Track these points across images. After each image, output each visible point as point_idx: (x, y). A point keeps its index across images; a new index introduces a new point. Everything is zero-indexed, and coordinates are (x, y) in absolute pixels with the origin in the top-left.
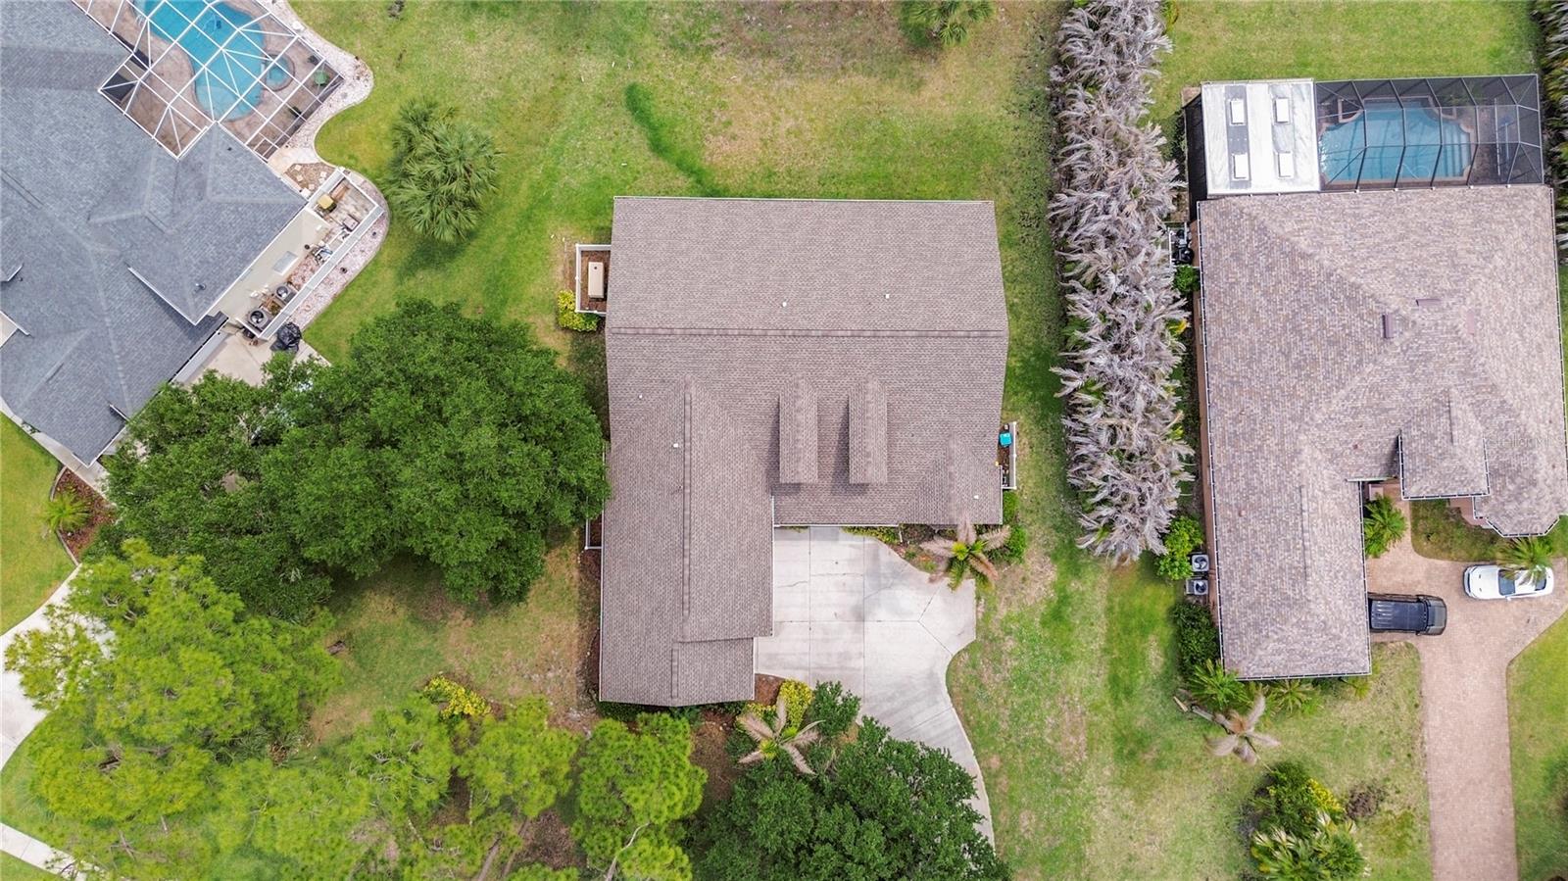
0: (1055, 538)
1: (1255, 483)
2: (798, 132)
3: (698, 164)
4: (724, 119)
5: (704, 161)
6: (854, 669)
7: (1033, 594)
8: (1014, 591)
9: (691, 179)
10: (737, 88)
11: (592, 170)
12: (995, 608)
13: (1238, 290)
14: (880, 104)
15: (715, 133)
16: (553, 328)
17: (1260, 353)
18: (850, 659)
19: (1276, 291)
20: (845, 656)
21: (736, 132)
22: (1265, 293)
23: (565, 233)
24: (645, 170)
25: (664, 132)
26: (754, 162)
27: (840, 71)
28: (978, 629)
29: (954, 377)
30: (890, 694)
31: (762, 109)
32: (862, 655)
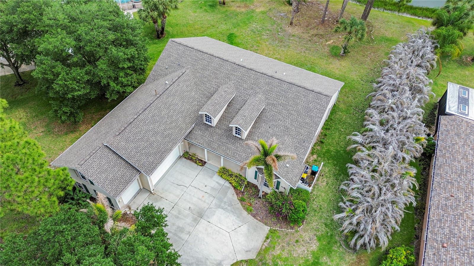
0: (323, 228)
1: (456, 231)
6: (180, 238)
7: (299, 251)
8: (288, 244)
12: (274, 248)
13: (457, 147)
17: (467, 172)
18: (182, 232)
20: (181, 230)
28: (259, 253)
29: (300, 107)
30: (190, 262)
32: (189, 233)
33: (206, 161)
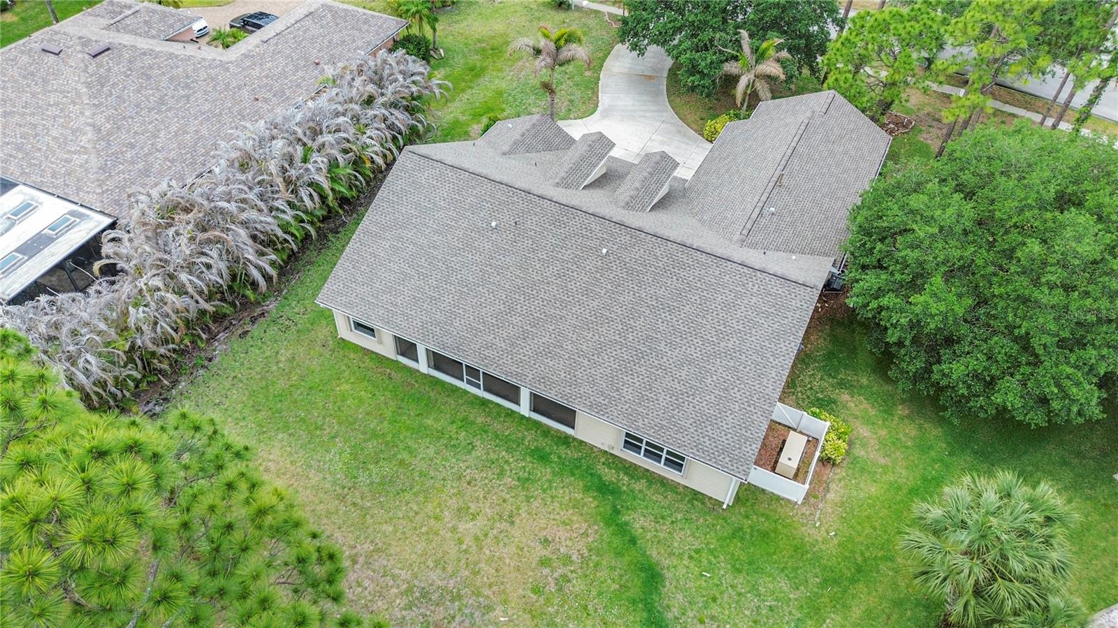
2: (461, 512)
3: (607, 533)
4: (546, 571)
5: (599, 533)
9: (625, 518)
10: (505, 602)
11: (754, 588)
14: (342, 498)
15: (567, 560)
16: (858, 442)
17: (204, 113)
19: (146, 131)
21: (539, 547)
22: (155, 136)
23: (812, 531)
24: (681, 556)
25: (635, 592)
26: (536, 504)
27: (361, 560)
31: (490, 560)
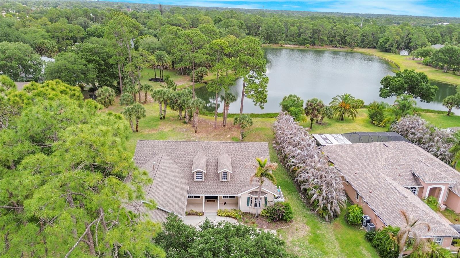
1: (370, 184)
7: (302, 234)
8: (293, 233)
13: (340, 155)
33: (204, 212)
